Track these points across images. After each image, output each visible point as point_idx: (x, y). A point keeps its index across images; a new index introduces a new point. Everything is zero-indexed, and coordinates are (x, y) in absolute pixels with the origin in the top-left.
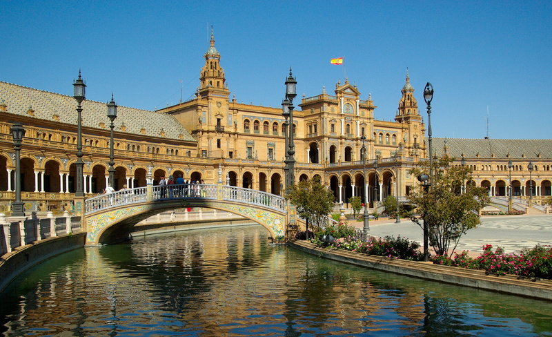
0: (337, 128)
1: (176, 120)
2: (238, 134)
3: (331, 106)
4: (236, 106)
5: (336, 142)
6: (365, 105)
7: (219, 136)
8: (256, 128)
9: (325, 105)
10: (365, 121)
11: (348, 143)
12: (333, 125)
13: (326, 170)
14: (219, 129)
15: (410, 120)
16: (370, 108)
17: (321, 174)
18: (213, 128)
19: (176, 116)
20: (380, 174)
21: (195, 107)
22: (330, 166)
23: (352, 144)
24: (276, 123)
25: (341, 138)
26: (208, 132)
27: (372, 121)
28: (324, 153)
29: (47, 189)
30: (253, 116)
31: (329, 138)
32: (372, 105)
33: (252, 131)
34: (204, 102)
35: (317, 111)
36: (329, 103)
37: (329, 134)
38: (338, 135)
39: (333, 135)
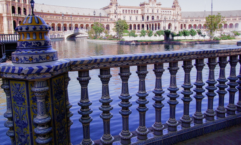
0: (149, 11)
1: (105, 11)
2: (121, 14)
3: (147, 5)
4: (120, 7)
5: (149, 15)
6: (158, 4)
7: (116, 15)
8: (126, 12)
9: (145, 5)
10: (158, 8)
11: (153, 15)
12: (148, 10)
13: (146, 23)
14: (115, 13)
15: (176, 7)
16: (160, 5)
17: (144, 24)
18: (114, 13)
19: (105, 10)
20: (157, 23)
21: (109, 8)
22: (147, 21)
23: (154, 15)
24: (132, 10)
25: (150, 14)
26: (112, 14)
27: (161, 8)
28: (145, 18)
29: (58, 30)
30: (125, 9)
31: (146, 14)
32: (161, 4)
33: (125, 13)
34: (111, 6)
35: (143, 7)
36: (147, 4)
37: (146, 13)
38: (149, 13)
39: (148, 13)
